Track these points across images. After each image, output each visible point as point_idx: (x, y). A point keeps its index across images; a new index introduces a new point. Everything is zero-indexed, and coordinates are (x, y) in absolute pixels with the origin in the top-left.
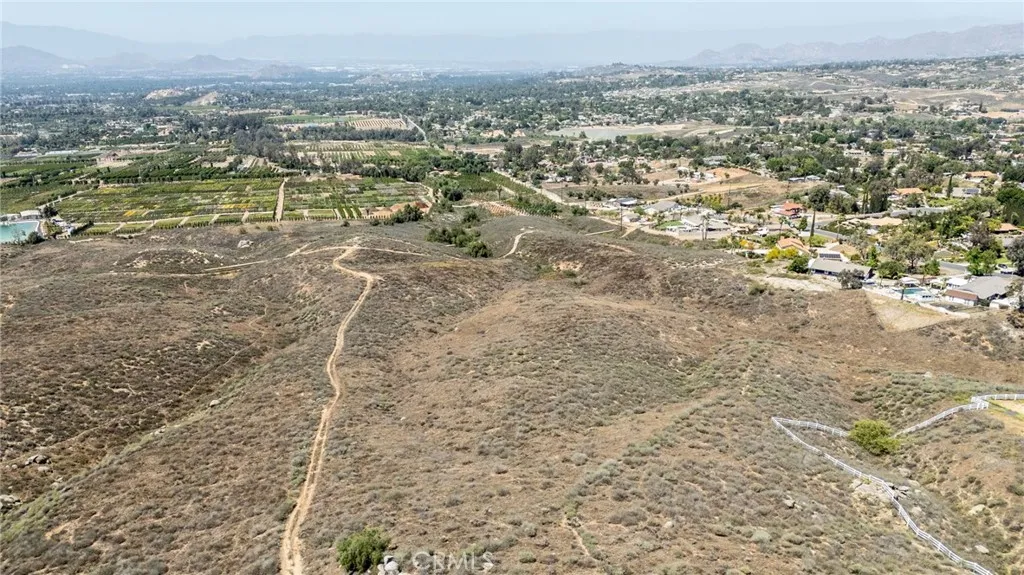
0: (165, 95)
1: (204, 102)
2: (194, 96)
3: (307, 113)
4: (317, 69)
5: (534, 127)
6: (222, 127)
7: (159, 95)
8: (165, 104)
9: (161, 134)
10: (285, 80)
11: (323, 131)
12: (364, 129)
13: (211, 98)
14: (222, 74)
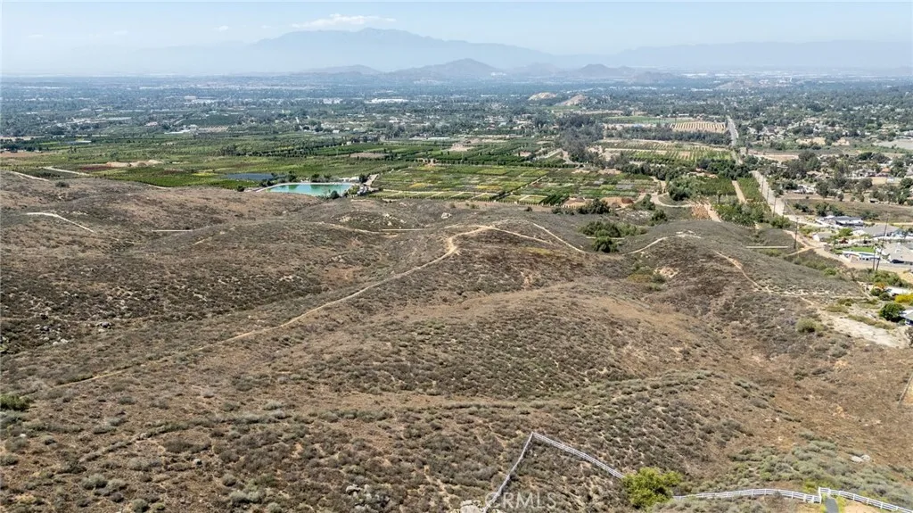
0: (543, 97)
1: (569, 103)
2: (565, 98)
3: (644, 115)
4: (689, 75)
5: (864, 136)
6: (562, 124)
7: (539, 98)
8: (540, 104)
9: (515, 128)
10: (652, 85)
11: (643, 130)
12: (688, 130)
13: (576, 100)
14: (605, 80)
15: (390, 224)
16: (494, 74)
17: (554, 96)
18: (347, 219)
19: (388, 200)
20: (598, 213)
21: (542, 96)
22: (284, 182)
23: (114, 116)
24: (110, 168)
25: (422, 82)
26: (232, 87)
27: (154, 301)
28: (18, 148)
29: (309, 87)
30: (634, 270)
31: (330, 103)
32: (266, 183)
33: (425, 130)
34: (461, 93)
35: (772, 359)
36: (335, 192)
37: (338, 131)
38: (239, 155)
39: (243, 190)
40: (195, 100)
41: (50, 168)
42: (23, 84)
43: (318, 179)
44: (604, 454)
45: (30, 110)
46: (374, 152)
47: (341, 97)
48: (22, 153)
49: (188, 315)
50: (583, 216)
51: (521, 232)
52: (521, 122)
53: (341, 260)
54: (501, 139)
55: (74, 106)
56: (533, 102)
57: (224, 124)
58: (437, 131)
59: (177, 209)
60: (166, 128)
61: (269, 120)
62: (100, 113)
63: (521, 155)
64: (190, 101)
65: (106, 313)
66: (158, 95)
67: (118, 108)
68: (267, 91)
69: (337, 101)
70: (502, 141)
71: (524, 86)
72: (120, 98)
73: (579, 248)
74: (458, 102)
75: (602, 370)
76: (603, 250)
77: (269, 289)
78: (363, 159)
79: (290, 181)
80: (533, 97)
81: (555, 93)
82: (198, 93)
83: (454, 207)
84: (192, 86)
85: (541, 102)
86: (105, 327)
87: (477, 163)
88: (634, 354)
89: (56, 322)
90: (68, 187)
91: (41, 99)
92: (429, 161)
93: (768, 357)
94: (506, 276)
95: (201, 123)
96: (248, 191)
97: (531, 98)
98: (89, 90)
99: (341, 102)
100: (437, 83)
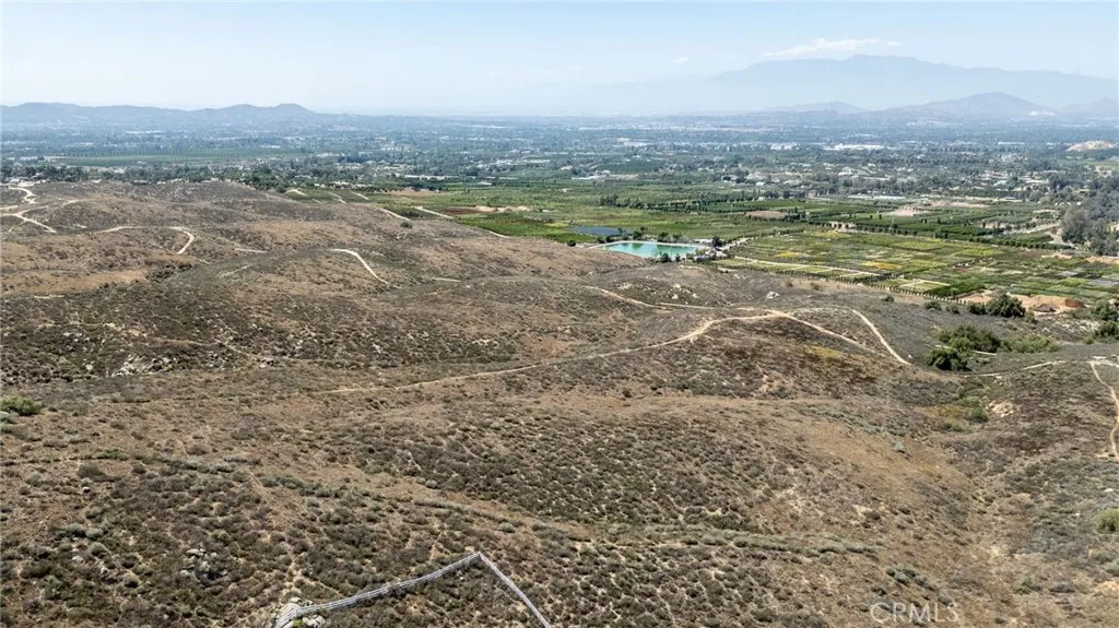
6: (1097, 187)
7: (1084, 148)
8: (1084, 157)
9: (1017, 189)
15: (676, 297)
16: (1034, 113)
17: (1111, 146)
18: (627, 286)
19: (724, 270)
20: (1002, 315)
21: (1091, 145)
22: (626, 239)
23: (536, 158)
24: (475, 212)
25: (920, 123)
26: (674, 128)
27: (331, 346)
28: (422, 187)
29: (765, 129)
30: (956, 399)
31: (780, 148)
32: (604, 239)
33: (879, 186)
34: (970, 138)
35: (1017, 556)
36: (666, 255)
37: (762, 184)
38: (619, 206)
39: (574, 245)
40: (627, 142)
41: (420, 208)
42: (473, 123)
43: (665, 239)
44: (558, 602)
45: (465, 149)
46: (782, 211)
47: (798, 141)
48: (424, 192)
49: (353, 364)
50: (975, 316)
51: (827, 327)
52: (1034, 181)
53: (568, 331)
54: (983, 203)
55: (506, 147)
56: (1074, 153)
57: (636, 171)
58: (896, 188)
59: (475, 258)
60: (575, 173)
61: (691, 168)
62: (525, 154)
63: (987, 227)
64: (622, 143)
65: (278, 350)
66: (592, 136)
67: (546, 150)
68: (712, 133)
69: (788, 147)
70: (982, 206)
71: (1078, 130)
72: (551, 139)
73: (905, 357)
74: (955, 150)
75: (713, 510)
76: (938, 365)
77: (453, 350)
78: (756, 218)
79: (634, 238)
80: (1077, 147)
81: (1112, 142)
82: (633, 134)
83: (791, 285)
84: (634, 127)
85: (1086, 155)
86: (268, 363)
87: (906, 233)
88: (791, 503)
89: (229, 350)
90: (411, 227)
91: (482, 139)
92: (840, 226)
93: (1012, 553)
94: (738, 377)
95: (615, 169)
96: (579, 246)
97: (1072, 148)
98: (530, 130)
99: (794, 148)
100: (943, 125)
